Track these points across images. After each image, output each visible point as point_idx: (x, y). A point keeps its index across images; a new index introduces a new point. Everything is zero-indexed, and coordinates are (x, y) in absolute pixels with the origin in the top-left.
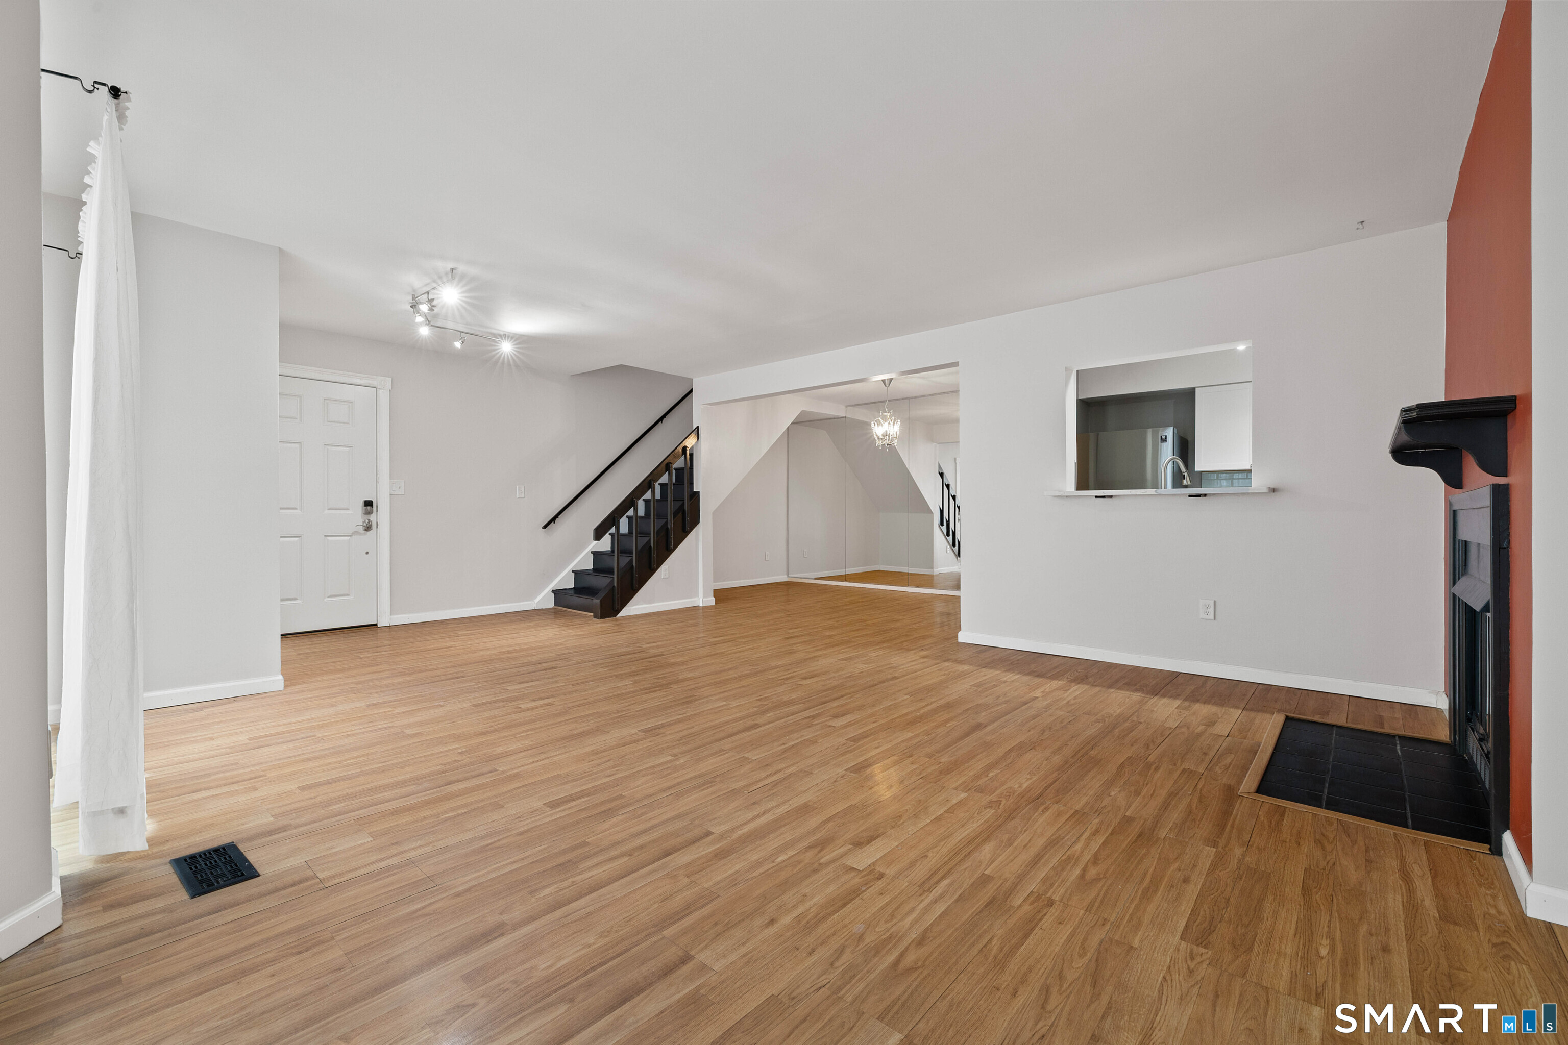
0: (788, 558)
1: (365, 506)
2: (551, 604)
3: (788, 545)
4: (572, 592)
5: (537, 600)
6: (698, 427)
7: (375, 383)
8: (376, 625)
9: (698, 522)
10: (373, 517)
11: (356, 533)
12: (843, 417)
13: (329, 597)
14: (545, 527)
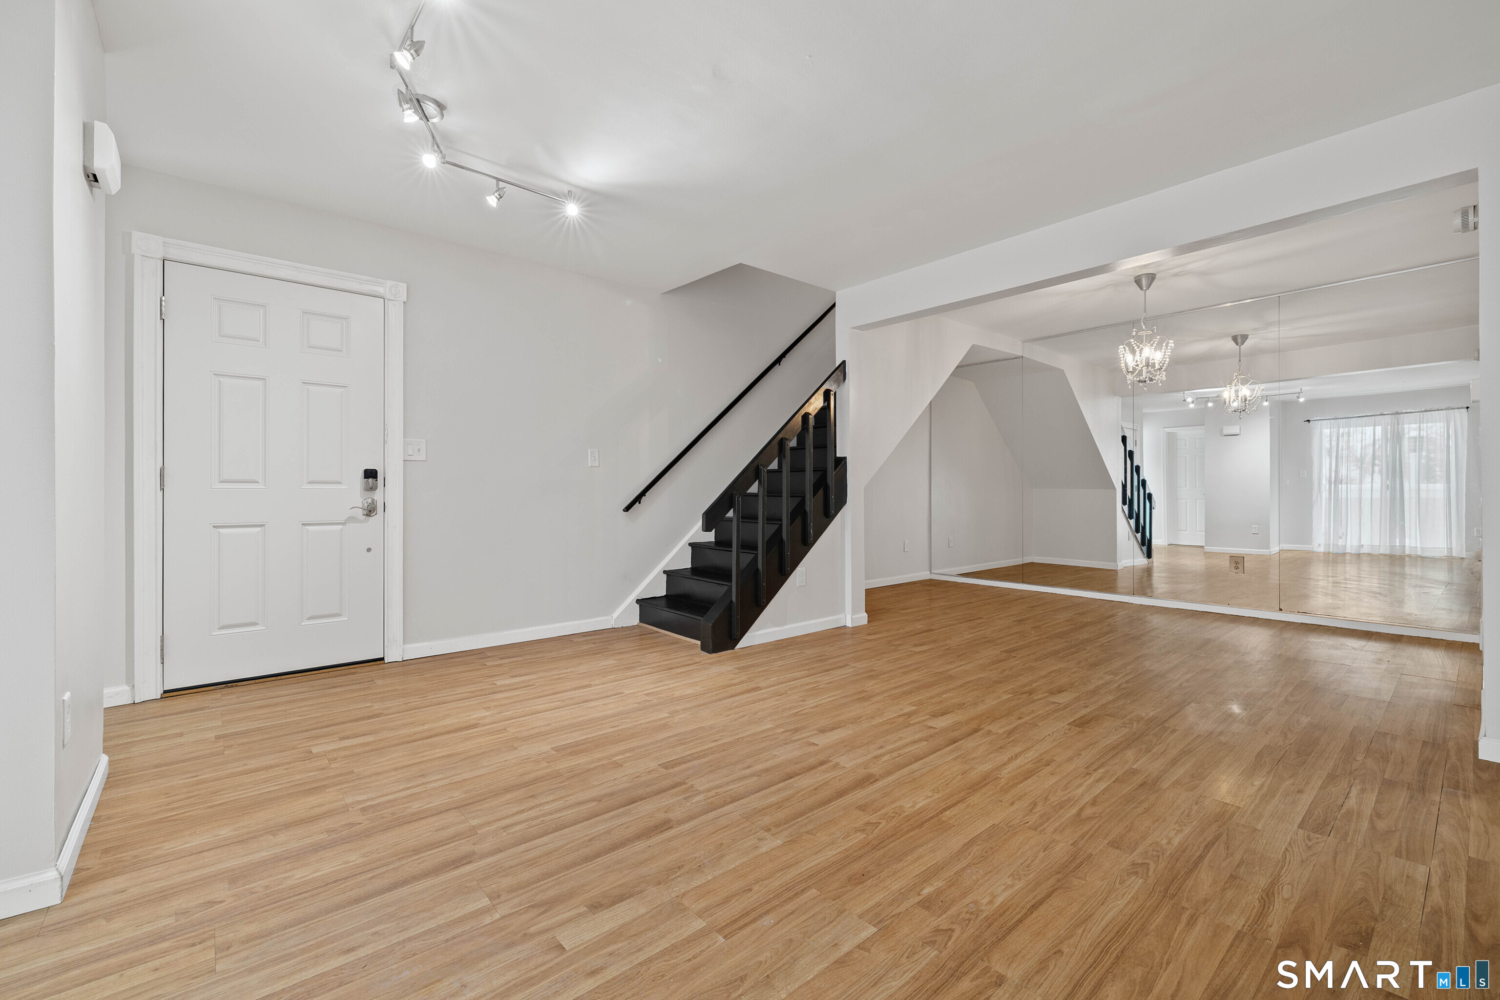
0: (930, 549)
1: (365, 478)
2: (635, 620)
3: (930, 532)
4: (664, 602)
5: (616, 615)
6: (844, 362)
7: (380, 290)
8: (382, 659)
9: (846, 502)
10: (378, 496)
11: (351, 519)
12: (1017, 358)
13: (310, 618)
14: (627, 509)
